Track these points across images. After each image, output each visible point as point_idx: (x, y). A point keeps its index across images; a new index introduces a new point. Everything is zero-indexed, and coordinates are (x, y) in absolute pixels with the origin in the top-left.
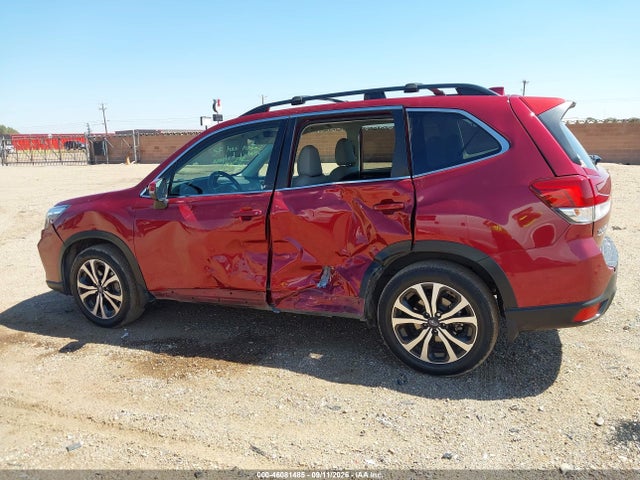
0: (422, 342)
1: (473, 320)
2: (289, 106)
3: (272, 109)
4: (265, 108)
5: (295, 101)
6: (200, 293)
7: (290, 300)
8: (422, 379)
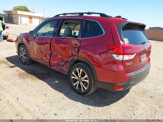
0: (77, 84)
1: (88, 81)
2: (63, 15)
3: (60, 16)
4: (58, 15)
5: (64, 14)
7: (54, 66)
8: (75, 94)
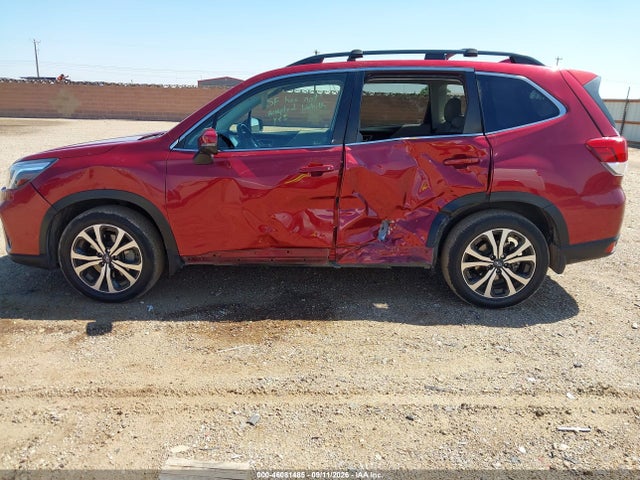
1: (532, 258)
3: (326, 61)
4: (318, 59)
6: (249, 254)
7: (351, 254)
